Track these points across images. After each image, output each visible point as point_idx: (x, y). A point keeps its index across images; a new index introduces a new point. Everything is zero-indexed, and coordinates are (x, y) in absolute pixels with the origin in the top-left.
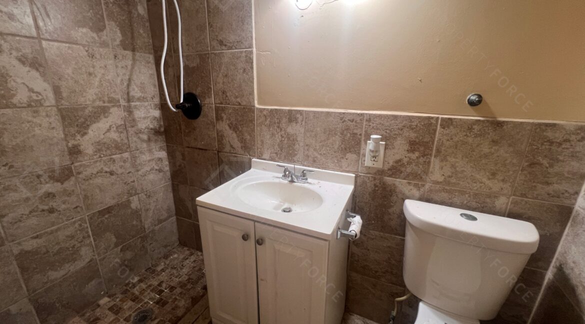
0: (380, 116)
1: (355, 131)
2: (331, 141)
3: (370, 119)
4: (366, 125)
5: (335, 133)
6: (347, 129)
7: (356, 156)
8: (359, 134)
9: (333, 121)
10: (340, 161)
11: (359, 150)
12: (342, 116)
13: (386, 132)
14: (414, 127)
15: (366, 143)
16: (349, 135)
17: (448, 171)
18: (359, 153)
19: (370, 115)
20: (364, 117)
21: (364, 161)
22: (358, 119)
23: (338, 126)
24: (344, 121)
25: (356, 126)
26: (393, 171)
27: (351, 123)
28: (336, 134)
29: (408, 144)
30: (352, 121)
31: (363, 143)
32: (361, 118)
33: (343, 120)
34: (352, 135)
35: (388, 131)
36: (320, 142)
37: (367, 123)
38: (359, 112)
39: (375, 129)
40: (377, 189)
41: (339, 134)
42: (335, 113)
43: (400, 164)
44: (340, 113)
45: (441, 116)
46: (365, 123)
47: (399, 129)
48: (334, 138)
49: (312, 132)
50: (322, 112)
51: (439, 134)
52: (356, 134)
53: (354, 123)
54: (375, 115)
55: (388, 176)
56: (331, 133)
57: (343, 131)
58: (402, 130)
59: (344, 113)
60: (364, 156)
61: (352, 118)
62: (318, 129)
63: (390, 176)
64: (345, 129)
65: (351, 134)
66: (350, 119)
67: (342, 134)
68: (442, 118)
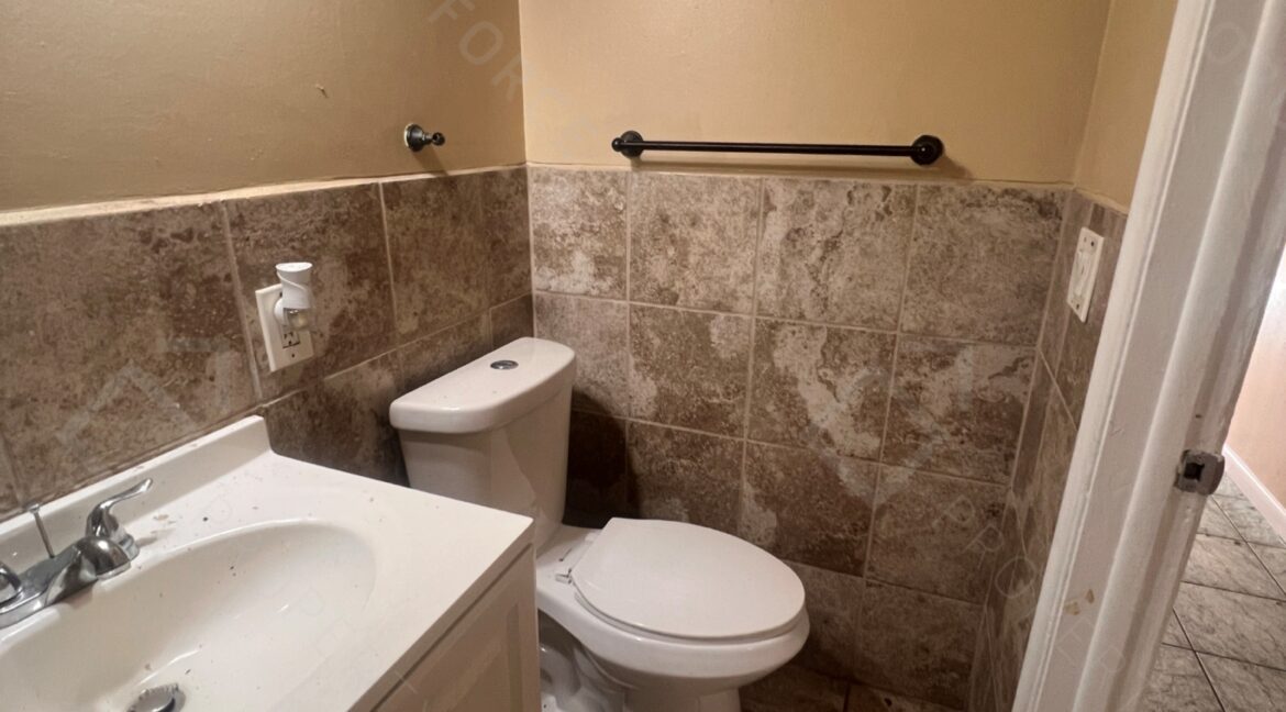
0: (265, 203)
1: (209, 271)
2: (131, 336)
3: (243, 214)
4: (235, 239)
5: (137, 300)
6: (180, 272)
7: (237, 354)
8: (222, 275)
9: (111, 253)
10: (192, 397)
11: (240, 330)
12: (144, 229)
13: (293, 248)
14: (346, 217)
15: (253, 301)
16: (191, 290)
17: (418, 303)
18: (242, 341)
19: (238, 203)
20: (221, 214)
21: (265, 357)
22: (206, 225)
23: (143, 269)
24: (160, 244)
25: (206, 251)
26: (336, 351)
27: (186, 246)
28: (145, 304)
29: (346, 268)
30: (188, 236)
31: (242, 301)
32: (212, 218)
33: (154, 240)
34: (203, 289)
35: (296, 244)
36: (85, 361)
37: (236, 231)
38: (198, 200)
39: (262, 246)
40: (317, 422)
41: (152, 298)
42: (110, 217)
43: (344, 325)
44: (132, 217)
45: (381, 181)
46: (229, 235)
47: (318, 232)
48: (139, 322)
49: (23, 328)
50: (45, 227)
51: (389, 222)
52: (215, 279)
53: (196, 242)
54: (250, 202)
55: (330, 373)
56: (119, 304)
57: (168, 282)
58: (324, 231)
59: (148, 214)
60: (259, 341)
61: (185, 227)
62: (54, 307)
63: (334, 368)
64: (174, 274)
65: (197, 286)
66: (176, 230)
67: (166, 295)
68: (384, 184)
